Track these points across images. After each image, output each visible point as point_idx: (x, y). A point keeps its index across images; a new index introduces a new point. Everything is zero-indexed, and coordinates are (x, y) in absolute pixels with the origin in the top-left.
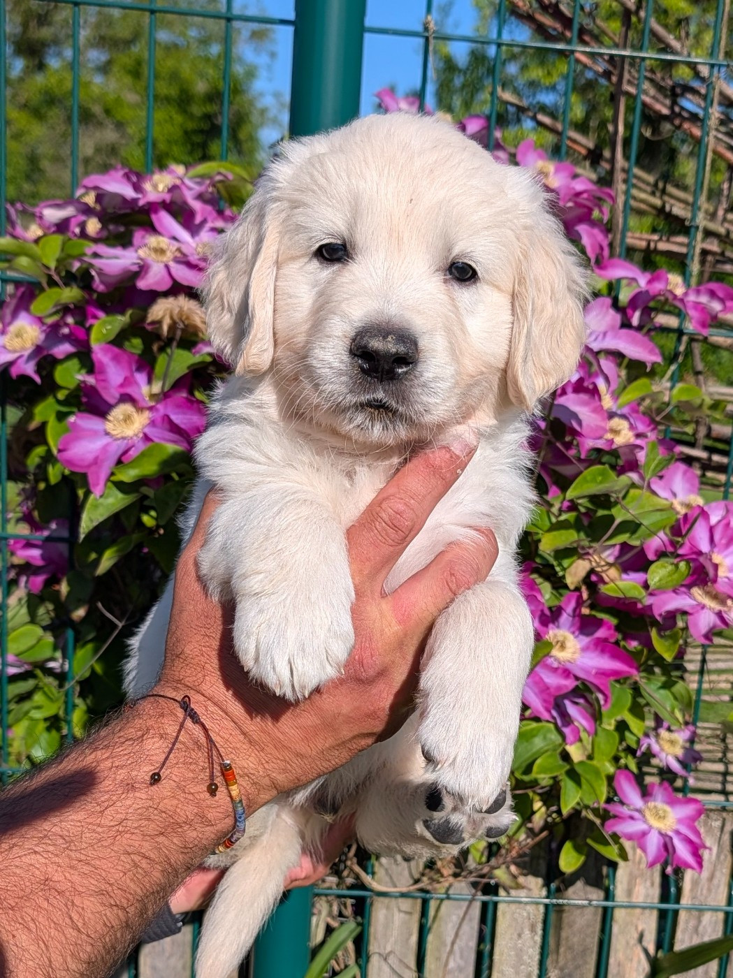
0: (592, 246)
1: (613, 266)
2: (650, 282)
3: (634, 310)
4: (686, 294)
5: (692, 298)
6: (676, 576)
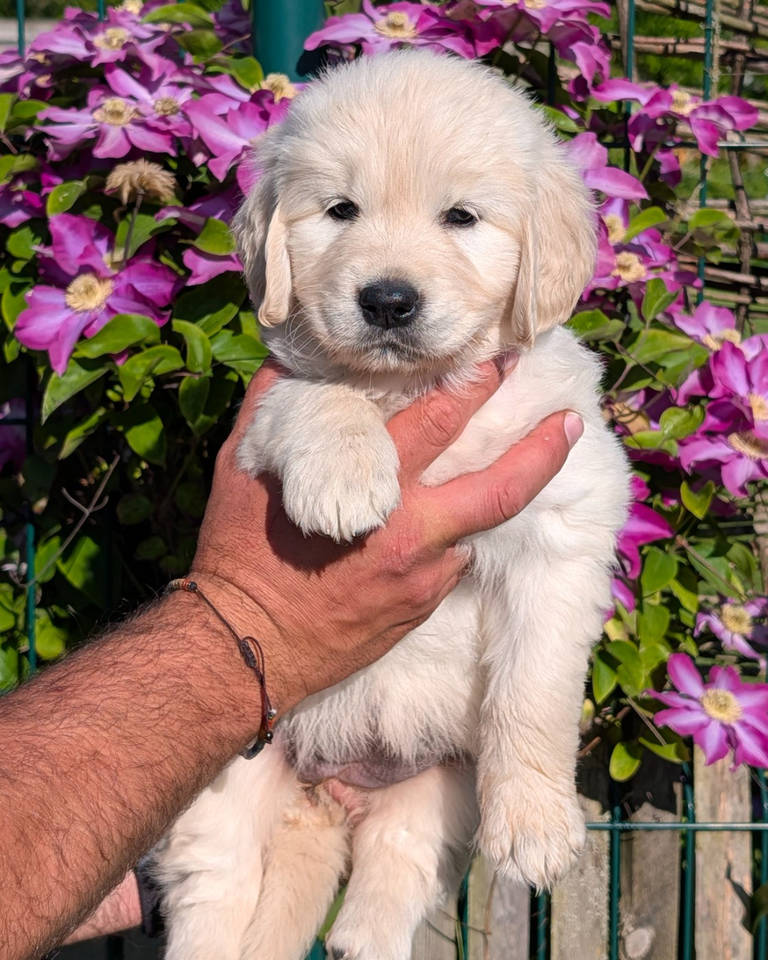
0: (589, 67)
1: (612, 87)
2: (649, 104)
3: (636, 134)
4: (694, 112)
5: (701, 115)
6: (691, 423)
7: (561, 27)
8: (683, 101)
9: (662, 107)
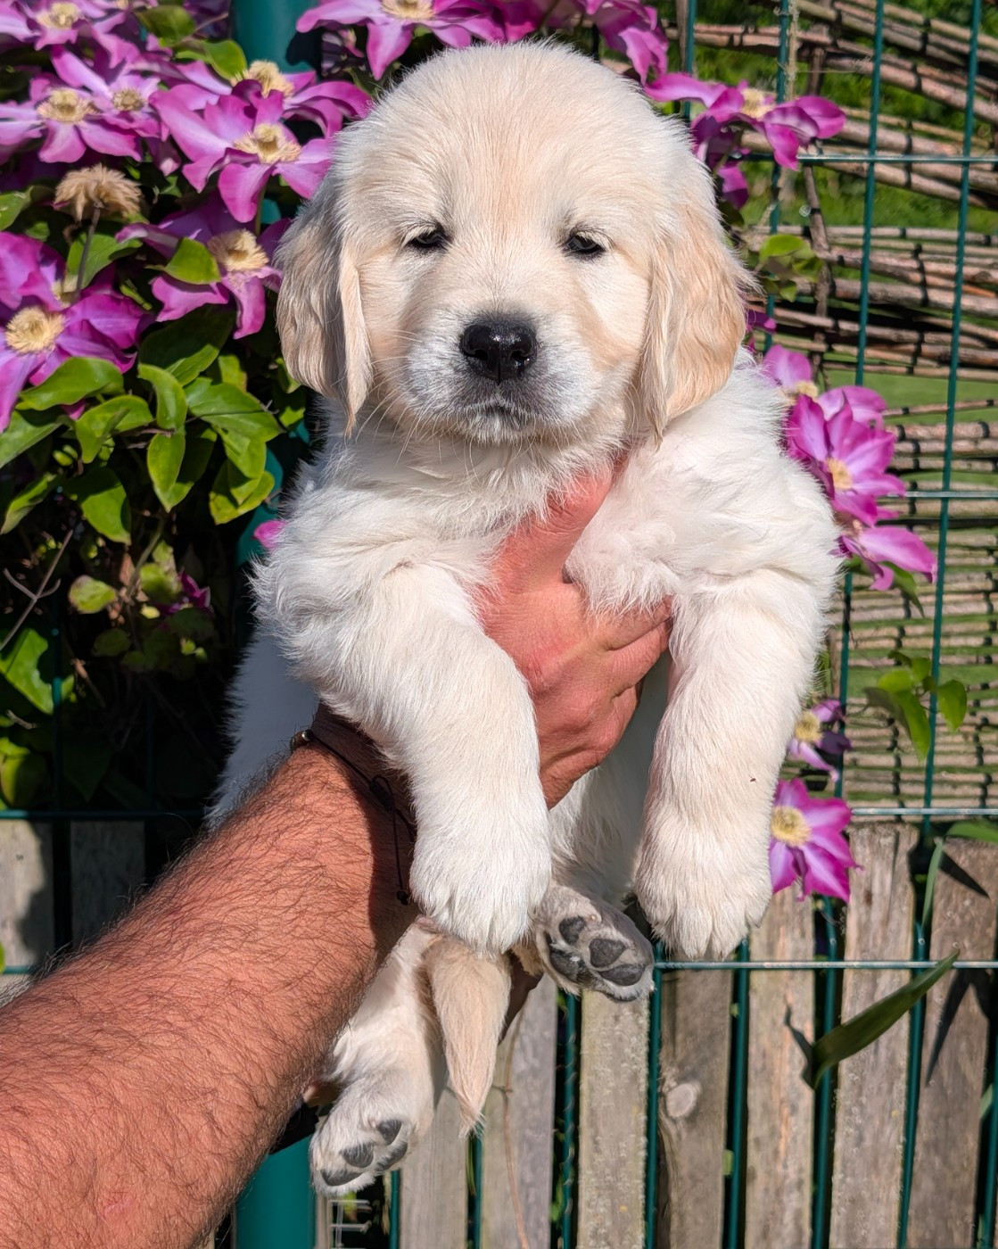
0: (642, 58)
1: (671, 84)
2: (717, 104)
3: (699, 142)
4: (769, 115)
5: (778, 120)
7: (609, 8)
8: (756, 102)
9: (730, 109)
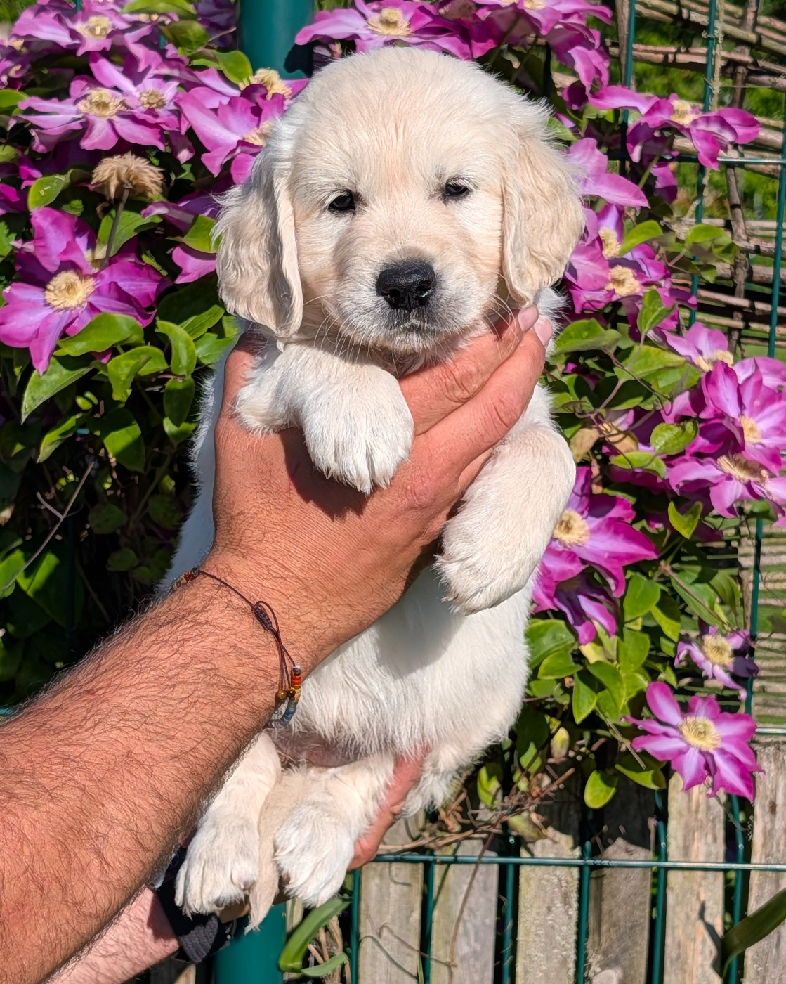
0: (587, 72)
1: (611, 95)
2: (649, 113)
3: (635, 144)
4: (695, 122)
5: (702, 127)
6: (682, 440)
7: (560, 29)
8: (684, 111)
9: (661, 117)
